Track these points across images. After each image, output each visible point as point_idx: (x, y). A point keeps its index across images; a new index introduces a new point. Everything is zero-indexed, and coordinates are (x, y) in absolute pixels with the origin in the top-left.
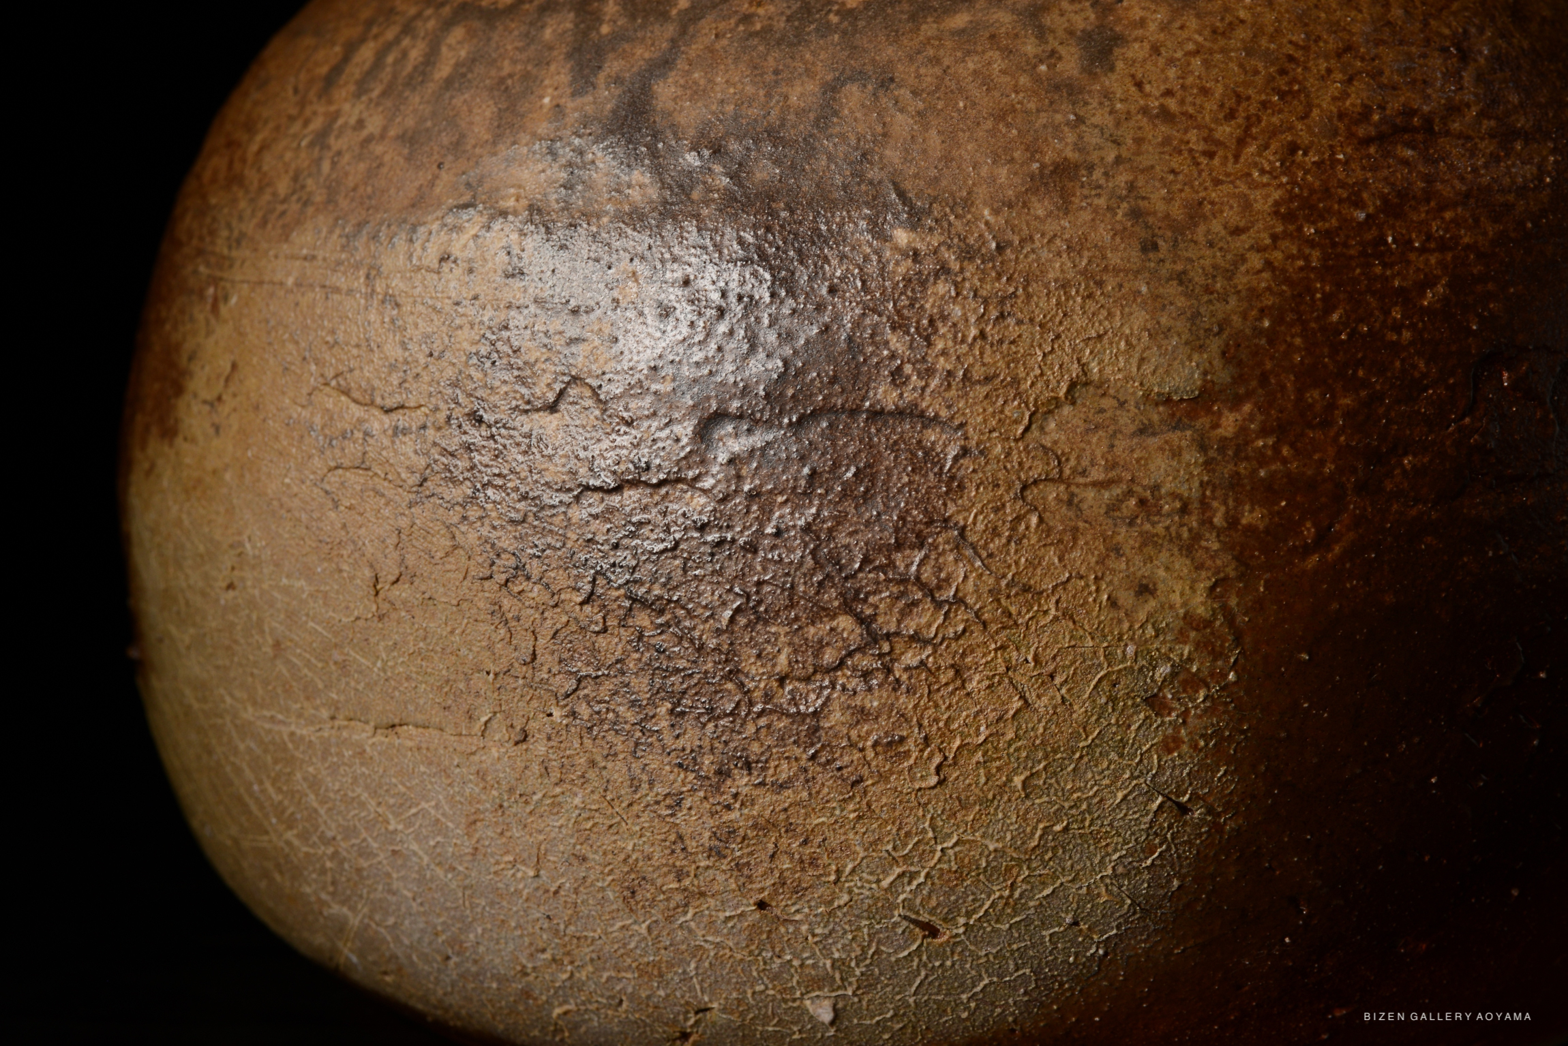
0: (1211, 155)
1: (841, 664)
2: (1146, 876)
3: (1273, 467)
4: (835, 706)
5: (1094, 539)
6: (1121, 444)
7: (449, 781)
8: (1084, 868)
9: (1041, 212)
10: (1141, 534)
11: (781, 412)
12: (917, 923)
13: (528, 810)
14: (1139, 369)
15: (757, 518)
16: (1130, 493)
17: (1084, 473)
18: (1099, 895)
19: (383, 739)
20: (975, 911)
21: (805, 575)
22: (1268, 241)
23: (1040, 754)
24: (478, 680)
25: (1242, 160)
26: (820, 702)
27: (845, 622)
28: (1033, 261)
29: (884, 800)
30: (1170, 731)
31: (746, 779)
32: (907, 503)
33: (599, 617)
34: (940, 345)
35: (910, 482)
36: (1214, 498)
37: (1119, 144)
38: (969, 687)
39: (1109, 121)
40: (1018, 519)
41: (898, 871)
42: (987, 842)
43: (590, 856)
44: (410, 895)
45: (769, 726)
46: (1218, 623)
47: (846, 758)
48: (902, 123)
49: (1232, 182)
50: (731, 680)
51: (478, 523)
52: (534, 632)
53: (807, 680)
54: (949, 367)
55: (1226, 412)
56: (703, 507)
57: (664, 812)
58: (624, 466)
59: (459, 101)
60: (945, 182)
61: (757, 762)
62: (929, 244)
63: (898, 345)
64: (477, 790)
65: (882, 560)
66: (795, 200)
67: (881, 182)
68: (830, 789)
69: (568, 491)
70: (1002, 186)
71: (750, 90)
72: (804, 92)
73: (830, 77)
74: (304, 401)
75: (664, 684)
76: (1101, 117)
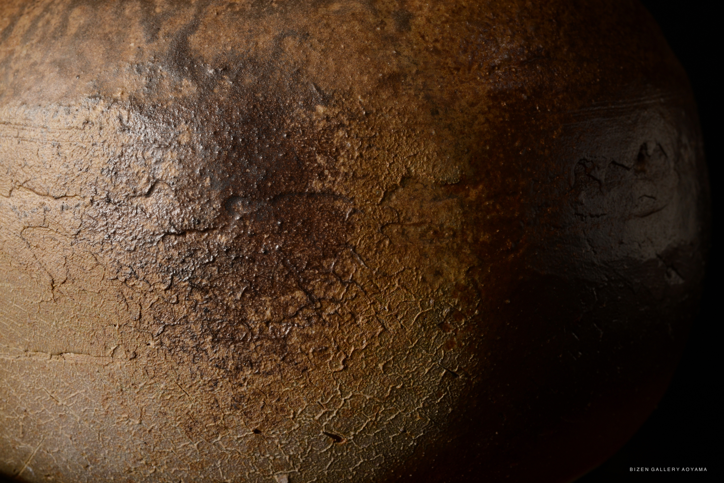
1: (297, 315)
2: (437, 407)
3: (493, 214)
4: (295, 334)
5: (415, 250)
6: (426, 206)
7: (93, 379)
8: (410, 405)
9: (384, 97)
10: (435, 247)
11: (265, 194)
12: (331, 435)
13: (136, 392)
14: (433, 170)
15: (254, 246)
16: (430, 228)
17: (409, 220)
18: (416, 417)
19: (56, 360)
20: (359, 428)
21: (279, 272)
22: (486, 109)
23: (391, 353)
24: (110, 330)
25: (472, 72)
26: (286, 333)
27: (298, 294)
28: (383, 120)
29: (317, 378)
30: (449, 339)
31: (250, 371)
32: (328, 236)
33: (174, 296)
34: (341, 161)
35: (329, 226)
36: (468, 230)
37: (417, 65)
38: (358, 322)
39: (412, 54)
40: (380, 242)
41: (323, 411)
42: (366, 395)
43: (169, 412)
44: (69, 436)
45: (261, 345)
46: (470, 288)
47: (299, 359)
48: (315, 56)
49: (468, 82)
50: (243, 324)
51: (110, 252)
52: (140, 305)
53: (280, 322)
54: (346, 171)
55: (471, 189)
56: (228, 241)
57: (208, 389)
58: (186, 222)
59: (84, 45)
60: (338, 83)
61: (256, 363)
62: (333, 113)
63: (321, 161)
64: (108, 383)
65: (316, 263)
66: (267, 92)
67: (307, 83)
68: (292, 374)
69: (157, 234)
70: (365, 85)
71: (238, 39)
72: (265, 41)
73: (277, 34)
74: (8, 194)
75: (209, 327)
76: (408, 52)
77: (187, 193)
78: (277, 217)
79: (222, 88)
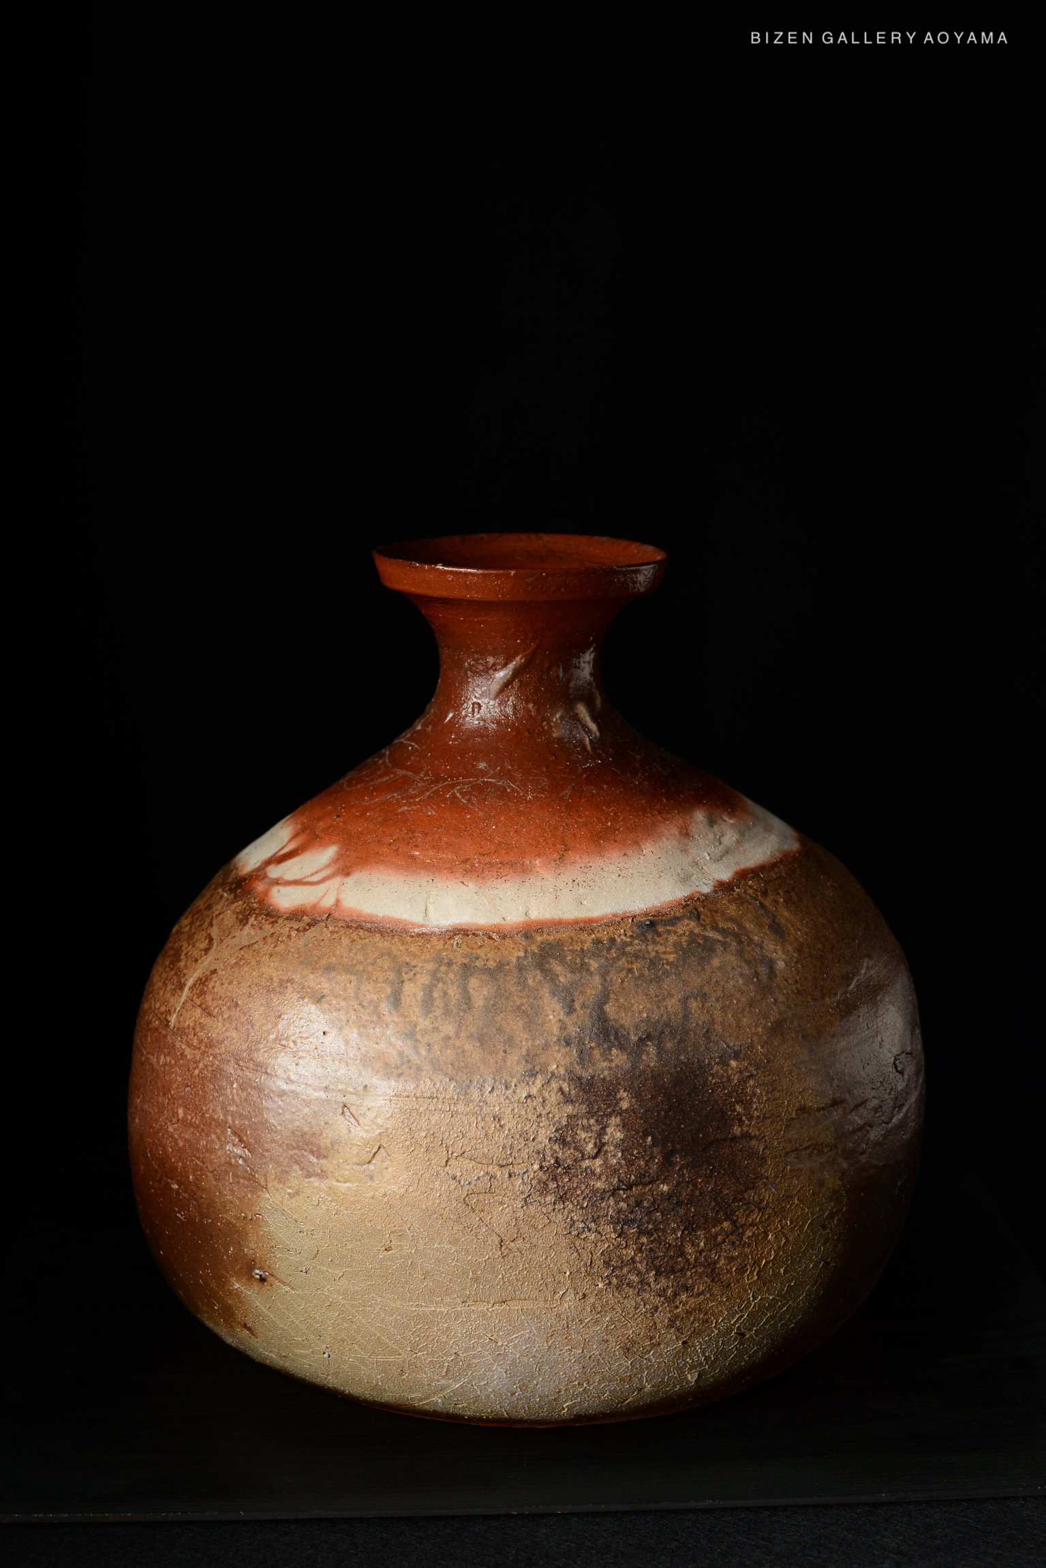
1: (724, 1241)
4: (722, 1258)
5: (806, 1170)
6: (811, 1130)
7: (538, 1321)
8: (797, 1296)
9: (776, 1044)
10: (819, 1163)
11: (698, 1144)
12: (739, 1334)
13: (581, 1326)
15: (691, 1190)
16: (814, 1148)
17: (801, 1145)
18: (799, 1305)
19: (499, 1308)
20: (759, 1324)
21: (710, 1209)
24: (559, 1277)
26: (715, 1258)
27: (726, 1224)
28: (778, 1064)
29: (736, 1290)
30: (826, 1236)
31: (685, 1295)
32: (747, 1172)
33: (623, 1242)
34: (754, 1107)
35: (748, 1163)
36: (837, 1143)
37: (790, 1008)
38: (768, 1239)
40: (783, 1169)
41: (737, 1316)
42: (769, 1297)
43: (610, 1339)
44: (502, 1371)
45: (696, 1272)
47: (725, 1278)
48: (718, 1015)
50: (681, 1257)
51: (562, 1211)
52: (591, 1253)
53: (711, 1251)
54: (757, 1114)
55: (838, 1108)
56: (669, 1189)
57: (648, 1315)
58: (633, 1177)
59: (498, 1018)
60: (741, 1038)
61: (690, 1287)
62: (744, 1065)
63: (739, 1109)
64: (555, 1322)
65: (740, 1197)
66: (688, 1054)
67: (718, 1041)
68: (718, 1291)
69: (607, 1191)
70: (762, 1036)
71: (648, 1006)
72: (672, 1004)
73: (680, 996)
74: (444, 1164)
75: (652, 1263)
76: (781, 998)
77: (632, 1152)
78: (708, 1163)
79: (648, 1054)
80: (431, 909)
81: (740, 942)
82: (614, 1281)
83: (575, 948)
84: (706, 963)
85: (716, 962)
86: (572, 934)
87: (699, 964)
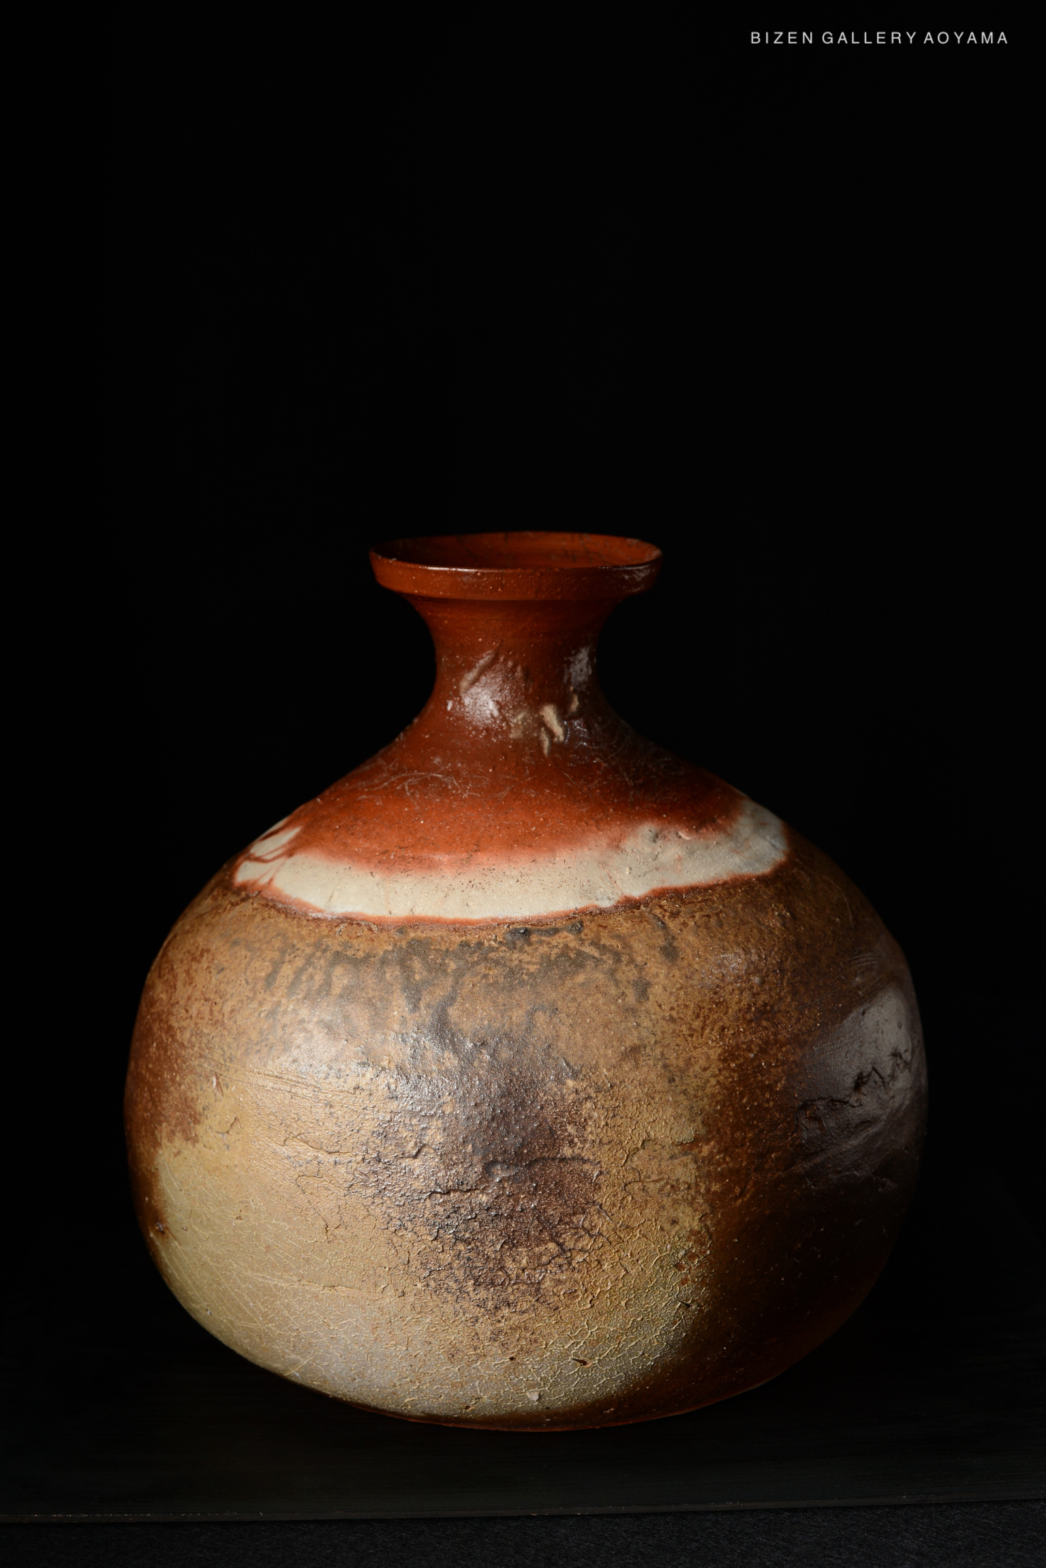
0: (691, 1036)
1: (550, 1262)
2: (673, 1333)
3: (723, 1166)
4: (547, 1279)
5: (654, 1204)
6: (664, 1164)
7: (363, 1311)
8: (649, 1333)
9: (627, 1069)
10: (672, 1200)
11: (522, 1159)
12: (578, 1361)
13: (404, 1324)
14: (669, 1132)
15: (512, 1205)
16: (667, 1183)
17: (649, 1177)
18: (654, 1343)
19: (328, 1292)
20: (603, 1354)
21: (533, 1227)
22: (717, 1072)
23: (632, 1292)
24: (379, 1271)
25: (704, 1036)
26: (540, 1278)
27: (551, 1245)
28: (625, 1091)
29: (567, 1315)
30: (684, 1276)
31: (507, 1310)
32: (577, 1196)
33: (440, 1246)
34: (589, 1130)
35: (579, 1187)
36: (701, 1182)
37: (655, 1035)
38: (604, 1268)
39: (650, 1024)
40: (623, 1199)
41: (572, 1342)
42: (609, 1328)
43: (433, 1342)
44: (339, 1355)
45: (518, 1289)
46: (702, 1232)
47: (552, 1300)
48: (564, 1030)
49: (701, 1047)
50: (501, 1271)
51: (380, 1205)
52: (408, 1252)
53: (535, 1269)
54: (593, 1138)
55: (704, 1146)
56: (488, 1200)
57: (469, 1324)
59: (349, 1008)
60: (585, 1058)
61: (512, 1303)
62: (582, 1086)
63: (572, 1130)
64: (378, 1315)
65: (567, 1219)
66: (521, 1067)
67: (558, 1058)
68: (545, 1312)
69: (424, 1193)
70: (610, 1058)
71: (493, 1013)
72: (518, 1015)
73: (529, 1008)
74: (282, 1143)
75: (471, 1273)
76: (646, 1023)
77: (451, 1158)
78: (532, 1180)
79: (481, 1062)
80: (336, 894)
81: (618, 960)
82: (432, 1284)
83: (442, 948)
84: (568, 978)
85: (581, 978)
86: (444, 934)
87: (560, 978)
